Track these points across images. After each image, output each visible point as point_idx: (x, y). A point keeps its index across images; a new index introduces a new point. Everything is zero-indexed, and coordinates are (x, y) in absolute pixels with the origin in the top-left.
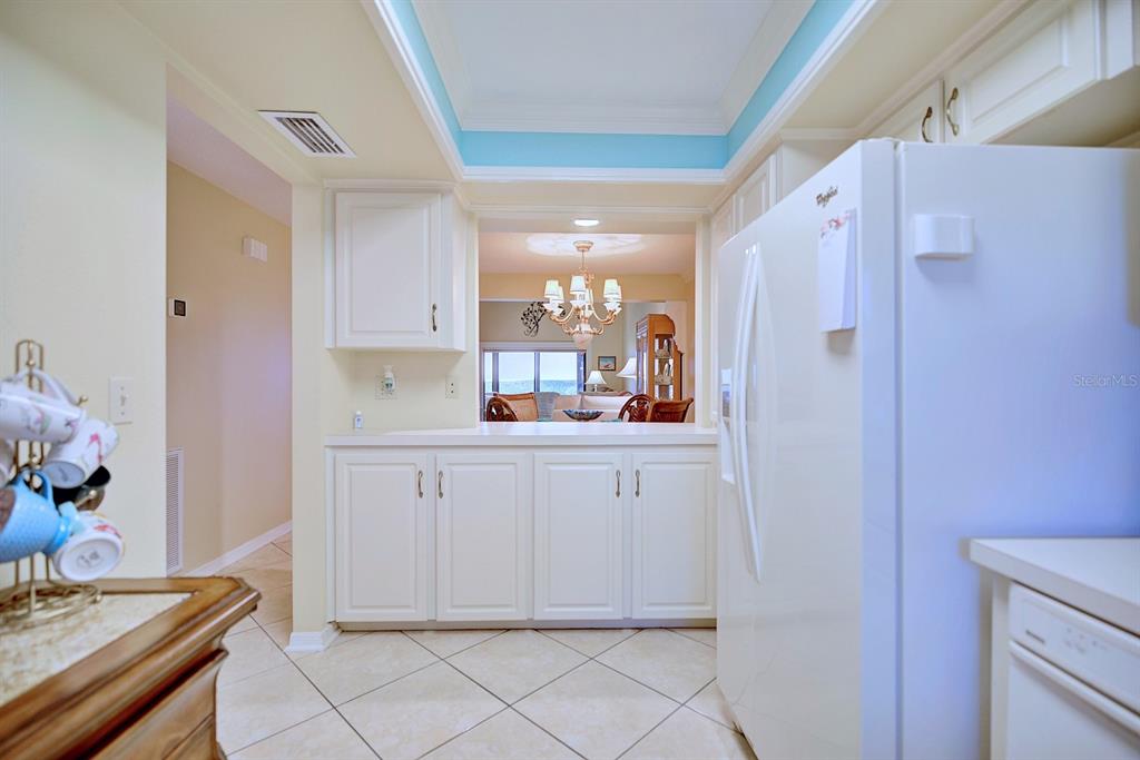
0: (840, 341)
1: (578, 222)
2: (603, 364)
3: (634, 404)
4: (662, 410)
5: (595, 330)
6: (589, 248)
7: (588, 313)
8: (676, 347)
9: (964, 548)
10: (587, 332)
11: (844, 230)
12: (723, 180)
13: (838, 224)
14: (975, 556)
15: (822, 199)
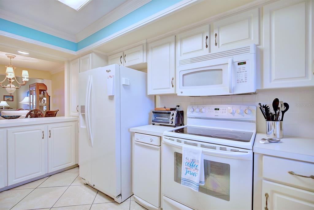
0: (111, 98)
1: (19, 52)
2: (6, 98)
3: (33, 112)
4: (49, 114)
5: (17, 87)
6: (14, 58)
7: (12, 81)
8: (47, 94)
9: (129, 129)
10: (13, 87)
11: (112, 78)
12: (76, 54)
13: (111, 77)
14: (130, 131)
15: (108, 71)
